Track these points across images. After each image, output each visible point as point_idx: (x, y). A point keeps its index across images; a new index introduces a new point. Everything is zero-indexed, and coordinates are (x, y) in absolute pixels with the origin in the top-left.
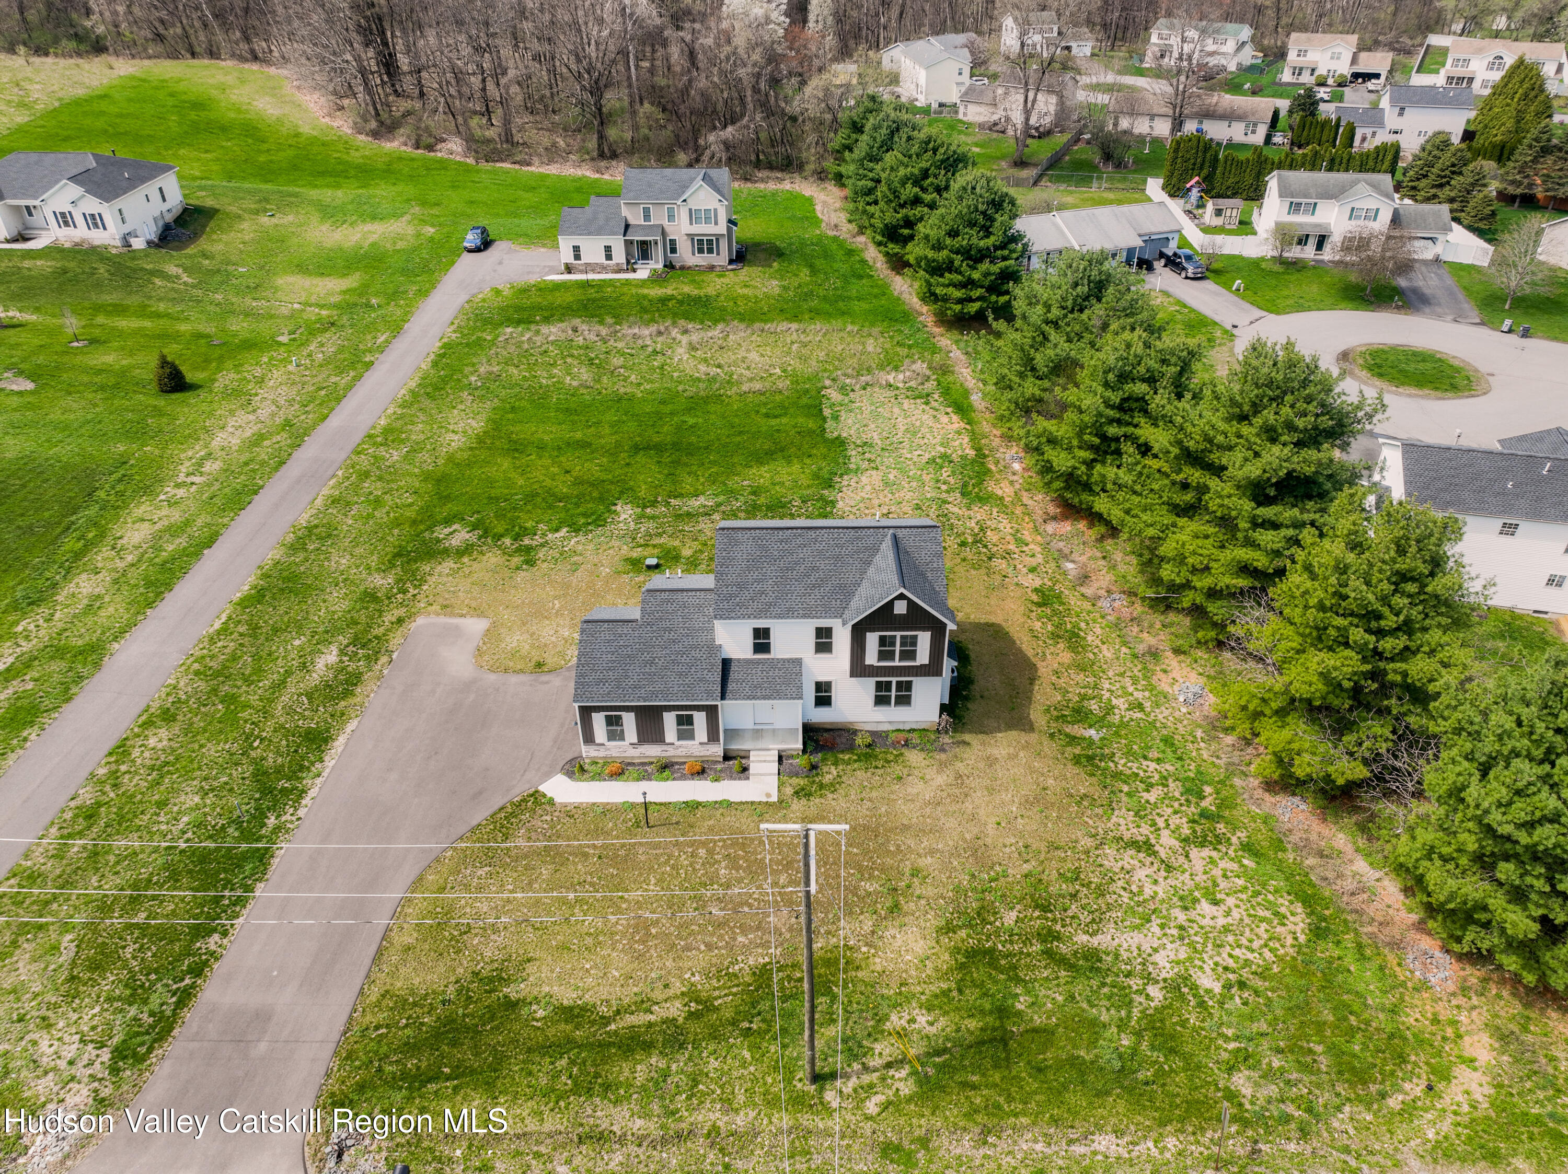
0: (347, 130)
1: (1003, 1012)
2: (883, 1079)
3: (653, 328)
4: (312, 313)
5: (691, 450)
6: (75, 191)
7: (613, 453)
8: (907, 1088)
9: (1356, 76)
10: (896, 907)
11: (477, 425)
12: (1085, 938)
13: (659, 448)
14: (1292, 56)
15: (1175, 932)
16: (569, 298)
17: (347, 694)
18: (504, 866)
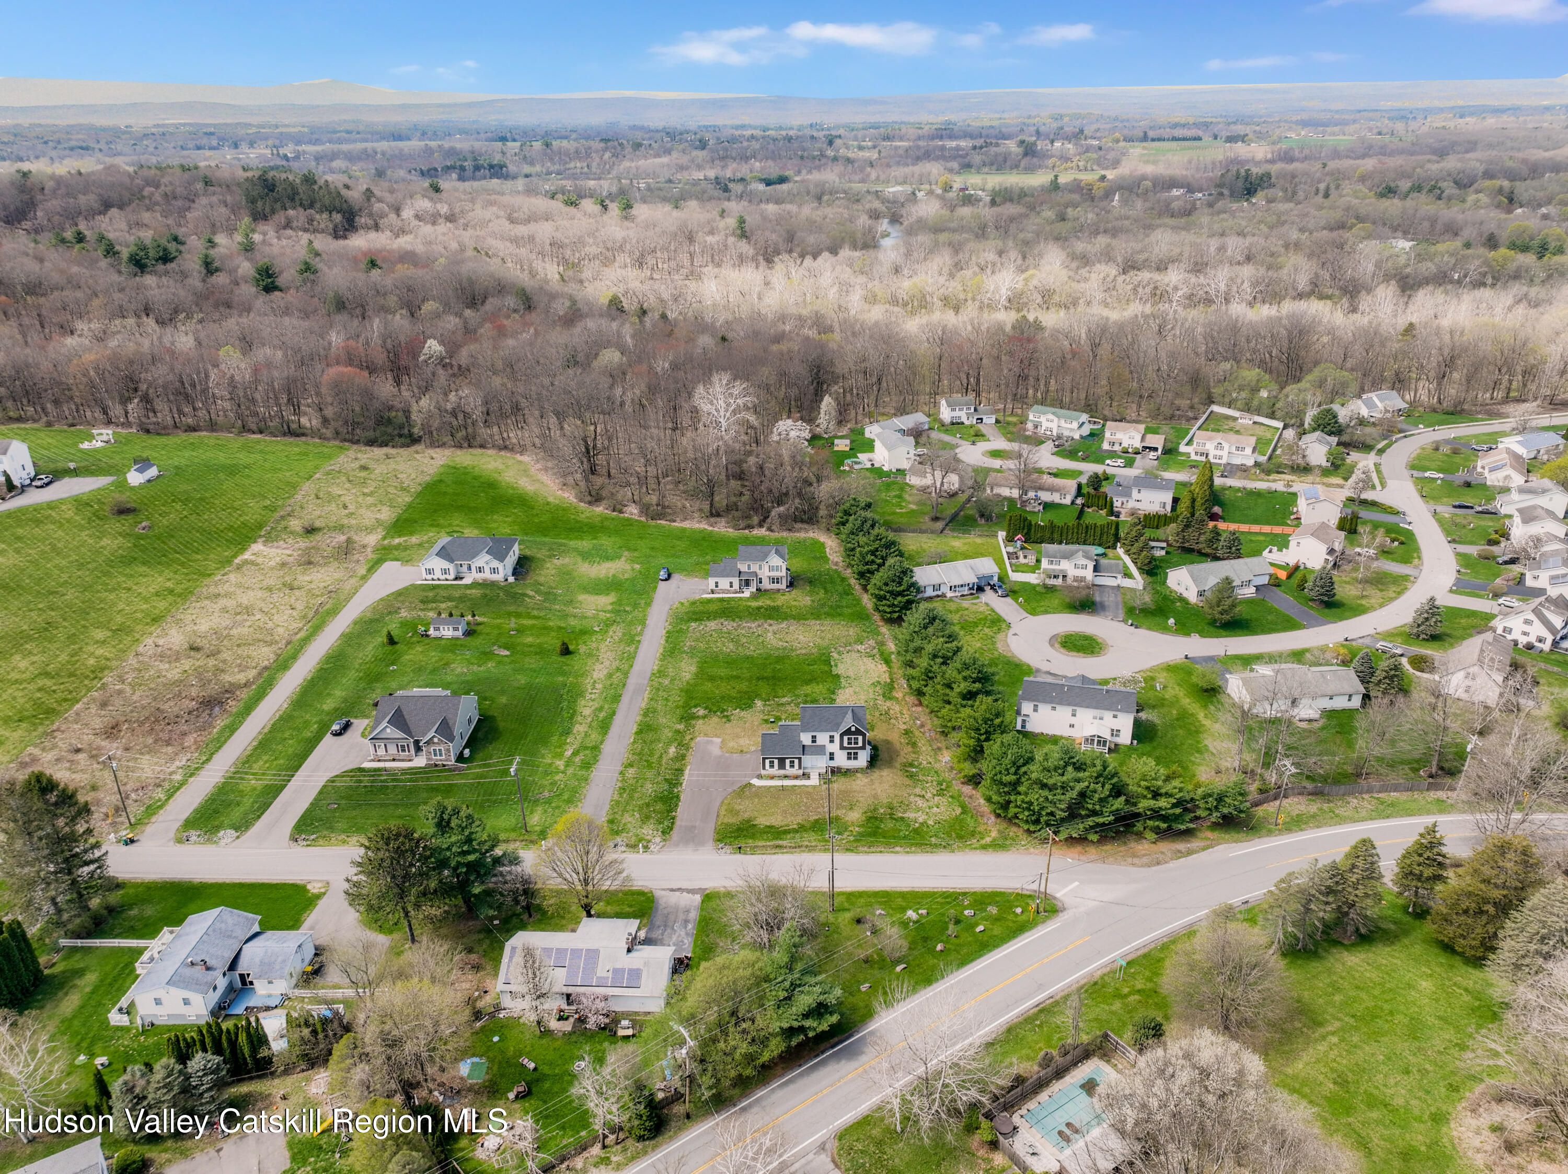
0: (573, 499)
1: (877, 827)
3: (755, 624)
4: (603, 615)
5: (780, 679)
6: (488, 557)
7: (750, 680)
9: (1145, 448)
10: (852, 808)
11: (693, 669)
12: (901, 814)
13: (767, 679)
14: (1107, 434)
15: (925, 813)
16: (715, 607)
17: (684, 759)
18: (745, 798)
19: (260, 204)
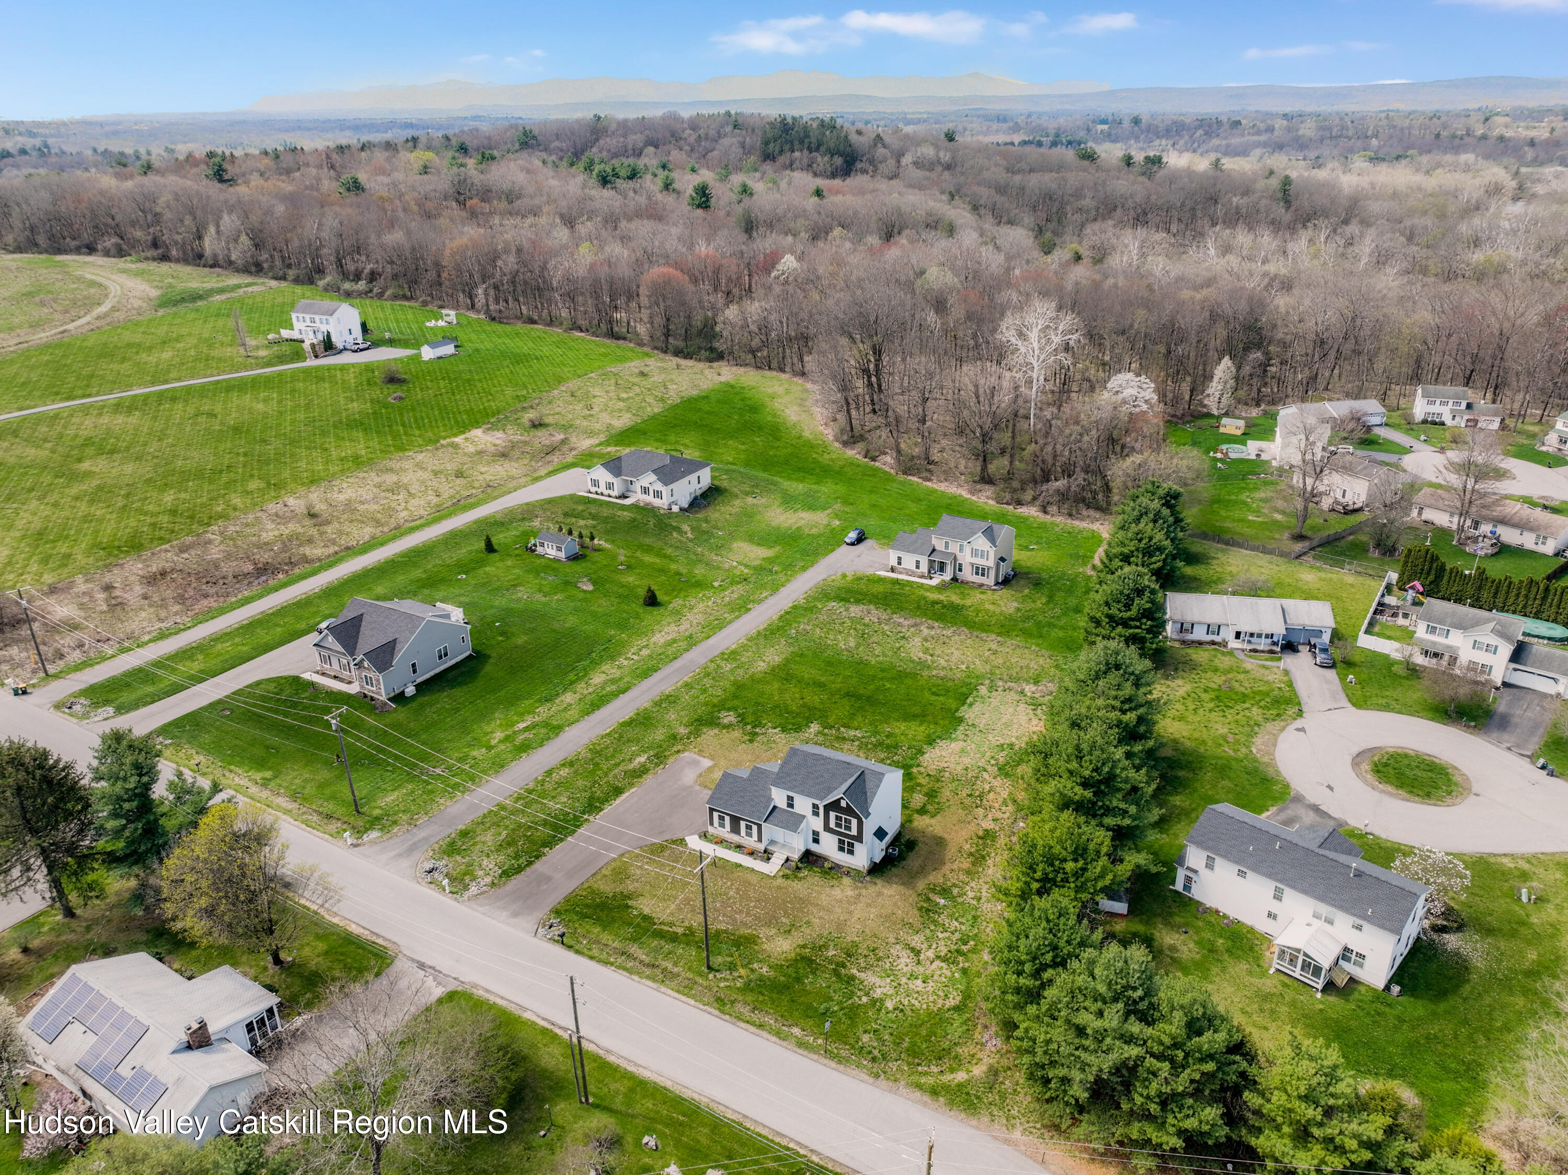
2: (734, 979)
3: (911, 621)
4: (740, 570)
6: (652, 477)
8: (740, 985)
10: (789, 931)
12: (856, 971)
15: (895, 984)
16: (880, 588)
17: (640, 776)
19: (771, 146)
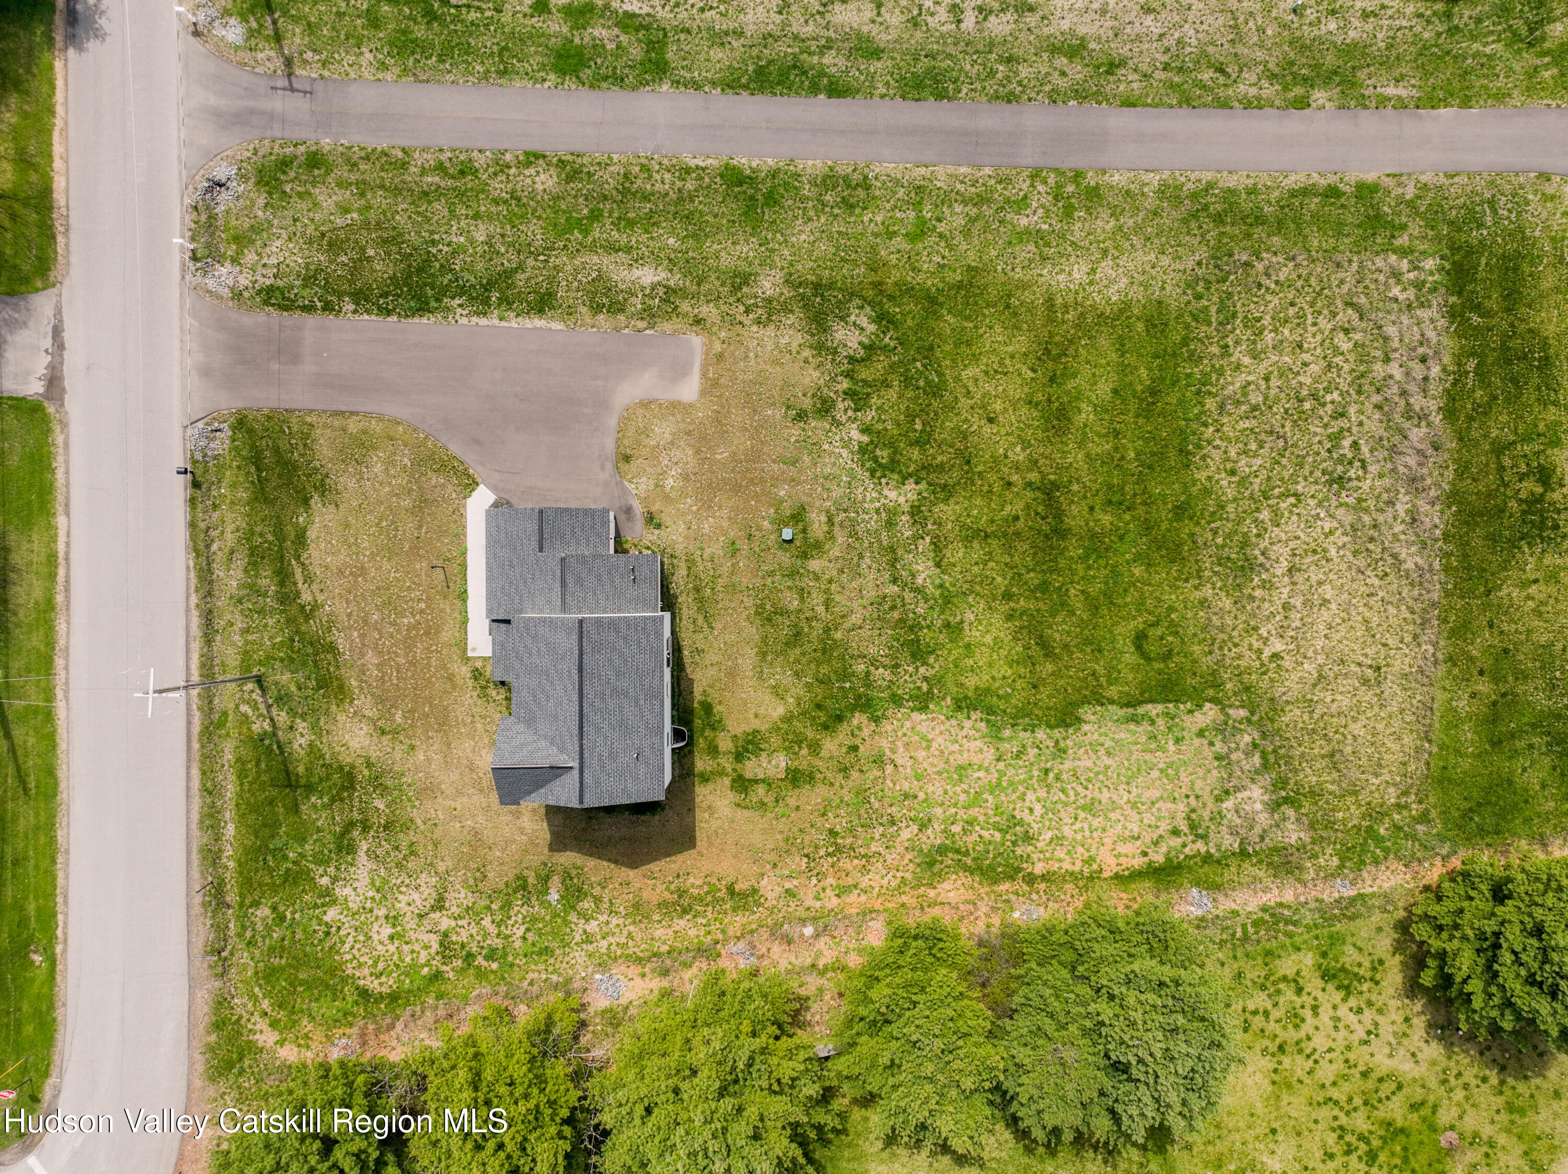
1: (310, 788)
2: (261, 715)
3: (1423, 469)
5: (1047, 551)
7: (1038, 463)
8: (256, 728)
10: (383, 733)
12: (365, 848)
13: (1051, 514)
15: (368, 905)
17: (598, 309)
18: (412, 475)
